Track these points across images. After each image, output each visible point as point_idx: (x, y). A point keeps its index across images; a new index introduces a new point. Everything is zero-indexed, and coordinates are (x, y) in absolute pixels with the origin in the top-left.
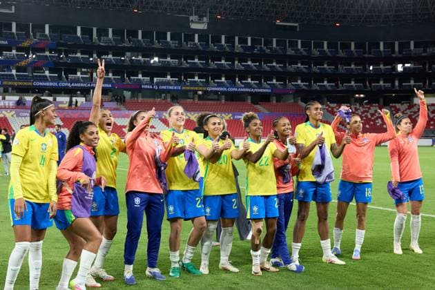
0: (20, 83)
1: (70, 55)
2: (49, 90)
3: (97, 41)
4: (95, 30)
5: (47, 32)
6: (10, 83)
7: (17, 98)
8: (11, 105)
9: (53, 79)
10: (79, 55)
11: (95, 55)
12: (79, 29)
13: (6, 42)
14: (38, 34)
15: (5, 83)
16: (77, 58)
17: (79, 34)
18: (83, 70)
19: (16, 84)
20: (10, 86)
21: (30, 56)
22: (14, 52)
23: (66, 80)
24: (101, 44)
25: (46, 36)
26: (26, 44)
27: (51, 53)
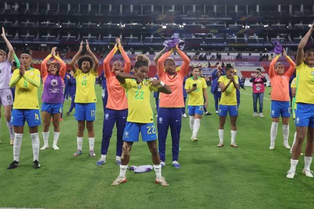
0: (239, 45)
1: (272, 25)
2: (258, 49)
3: (292, 14)
4: (291, 6)
5: (258, 10)
6: (233, 45)
7: (236, 54)
8: (233, 58)
9: (260, 41)
10: (279, 24)
11: (290, 24)
12: (279, 7)
13: (231, 19)
14: (251, 12)
15: (229, 45)
16: (278, 26)
17: (279, 10)
18: (282, 34)
19: (236, 45)
20: (233, 46)
21: (246, 27)
22: (236, 24)
23: (268, 41)
24: (295, 16)
25: (257, 13)
26: (243, 19)
27: (260, 24)
